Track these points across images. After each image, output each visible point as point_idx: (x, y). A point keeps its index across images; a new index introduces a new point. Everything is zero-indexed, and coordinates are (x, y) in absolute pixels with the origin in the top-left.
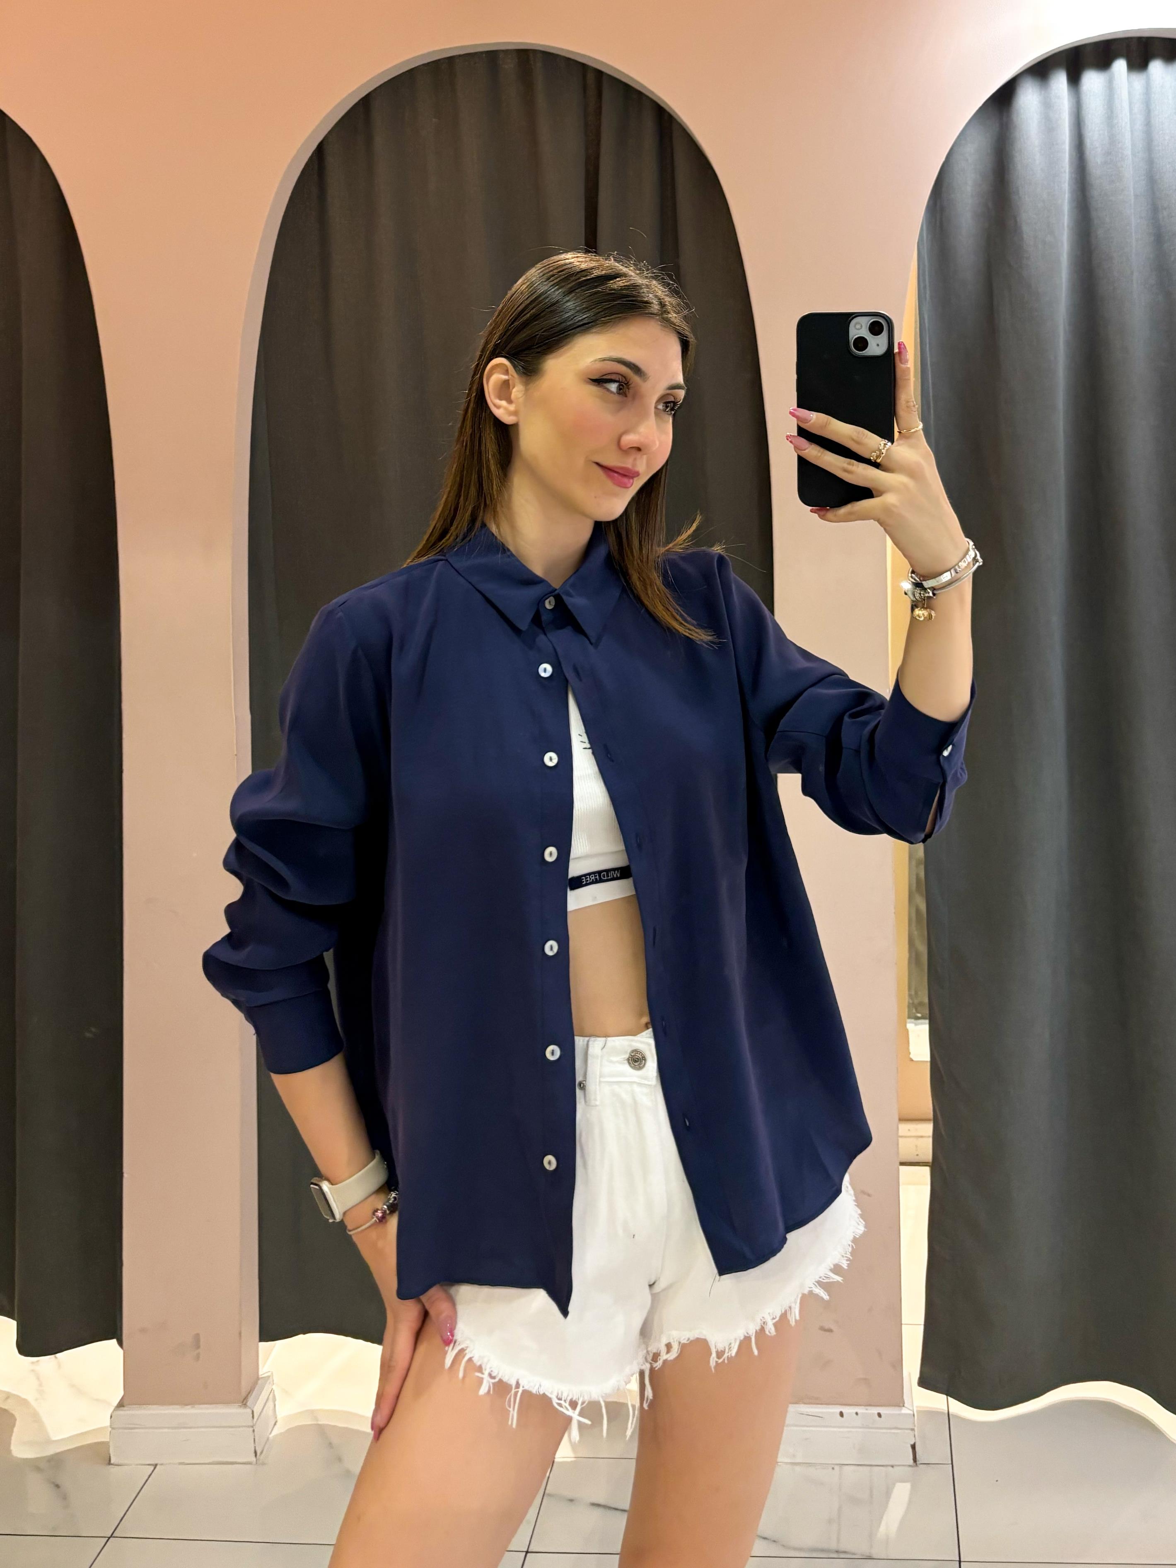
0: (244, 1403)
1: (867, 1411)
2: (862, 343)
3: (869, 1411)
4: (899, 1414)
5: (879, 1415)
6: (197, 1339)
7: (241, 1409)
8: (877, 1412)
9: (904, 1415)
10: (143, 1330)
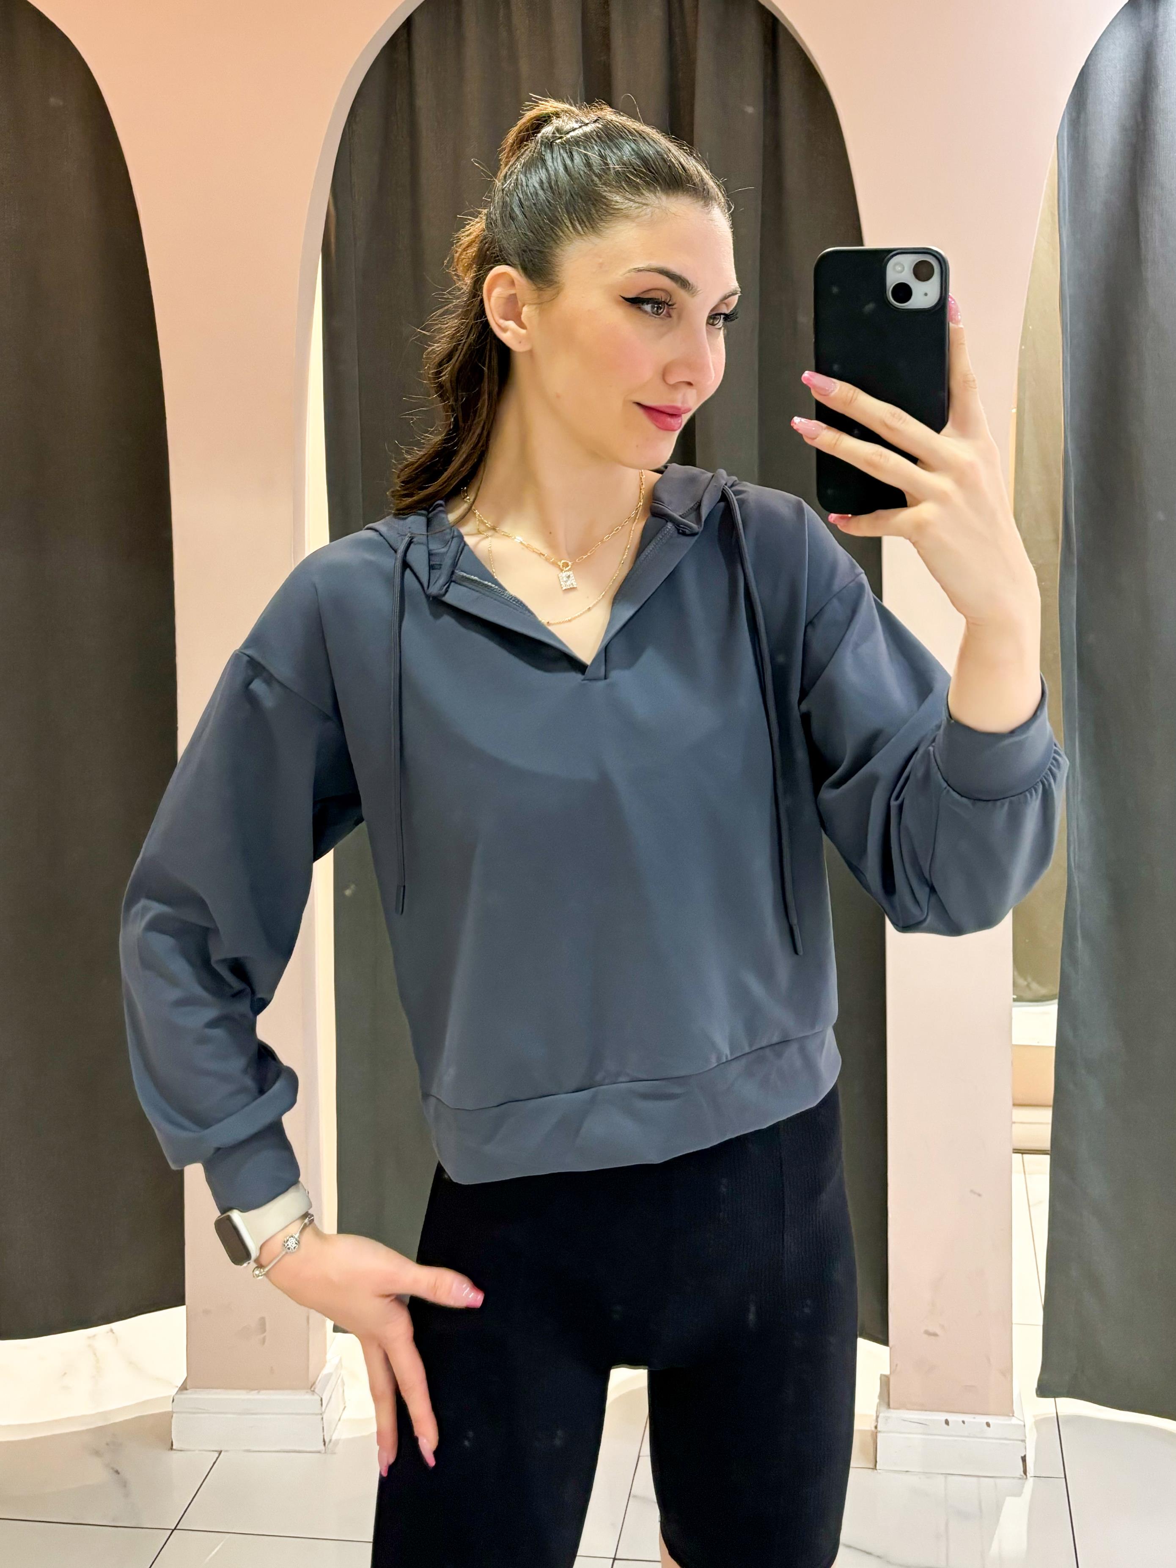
0: (312, 1388)
1: (974, 1420)
3: (976, 1420)
4: (1009, 1424)
5: (988, 1424)
6: (262, 1321)
7: (308, 1397)
8: (985, 1421)
9: (1015, 1425)
10: (206, 1312)
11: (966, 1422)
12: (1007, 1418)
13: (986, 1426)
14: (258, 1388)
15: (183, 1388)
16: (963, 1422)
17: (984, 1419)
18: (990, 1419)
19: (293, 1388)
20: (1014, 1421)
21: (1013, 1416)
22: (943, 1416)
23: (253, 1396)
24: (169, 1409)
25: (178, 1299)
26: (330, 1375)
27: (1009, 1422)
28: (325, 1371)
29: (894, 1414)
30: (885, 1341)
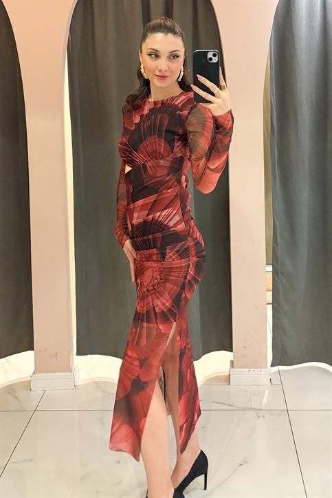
0: (71, 371)
2: (211, 59)
6: (56, 353)
7: (70, 374)
10: (40, 351)
11: (254, 371)
13: (260, 371)
14: (56, 372)
15: (34, 373)
17: (259, 369)
18: (261, 369)
19: (66, 371)
20: (268, 369)
22: (248, 370)
23: (54, 374)
24: (30, 379)
25: (32, 348)
26: (75, 368)
27: (266, 370)
28: (74, 367)
29: (234, 369)
30: (231, 350)
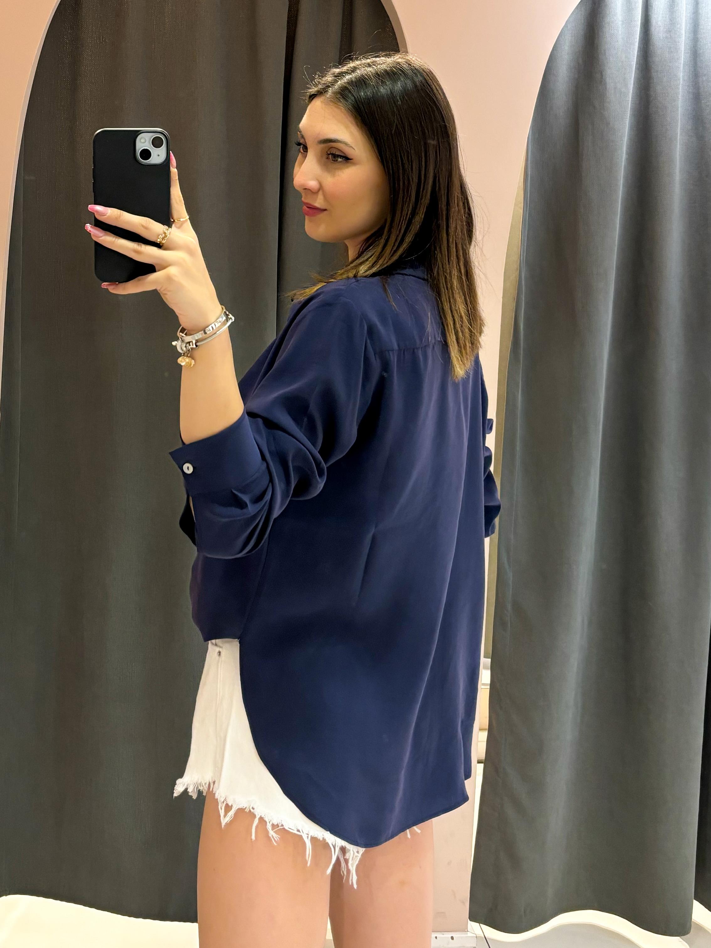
1: (443, 936)
3: (445, 936)
4: (466, 937)
5: (452, 938)
8: (450, 937)
9: (470, 937)
11: (437, 938)
12: (464, 933)
13: (451, 939)
16: (436, 937)
17: (449, 935)
18: (455, 935)
20: (469, 934)
21: (468, 931)
27: (467, 935)
